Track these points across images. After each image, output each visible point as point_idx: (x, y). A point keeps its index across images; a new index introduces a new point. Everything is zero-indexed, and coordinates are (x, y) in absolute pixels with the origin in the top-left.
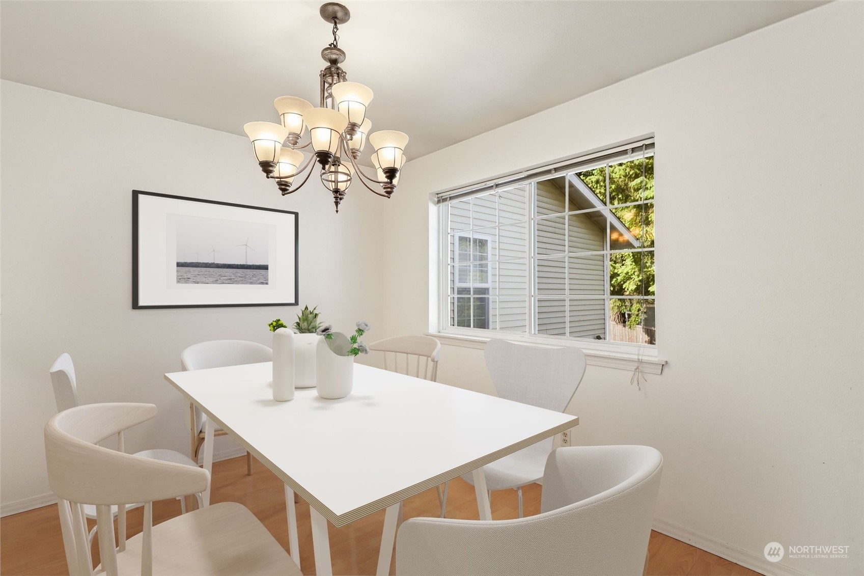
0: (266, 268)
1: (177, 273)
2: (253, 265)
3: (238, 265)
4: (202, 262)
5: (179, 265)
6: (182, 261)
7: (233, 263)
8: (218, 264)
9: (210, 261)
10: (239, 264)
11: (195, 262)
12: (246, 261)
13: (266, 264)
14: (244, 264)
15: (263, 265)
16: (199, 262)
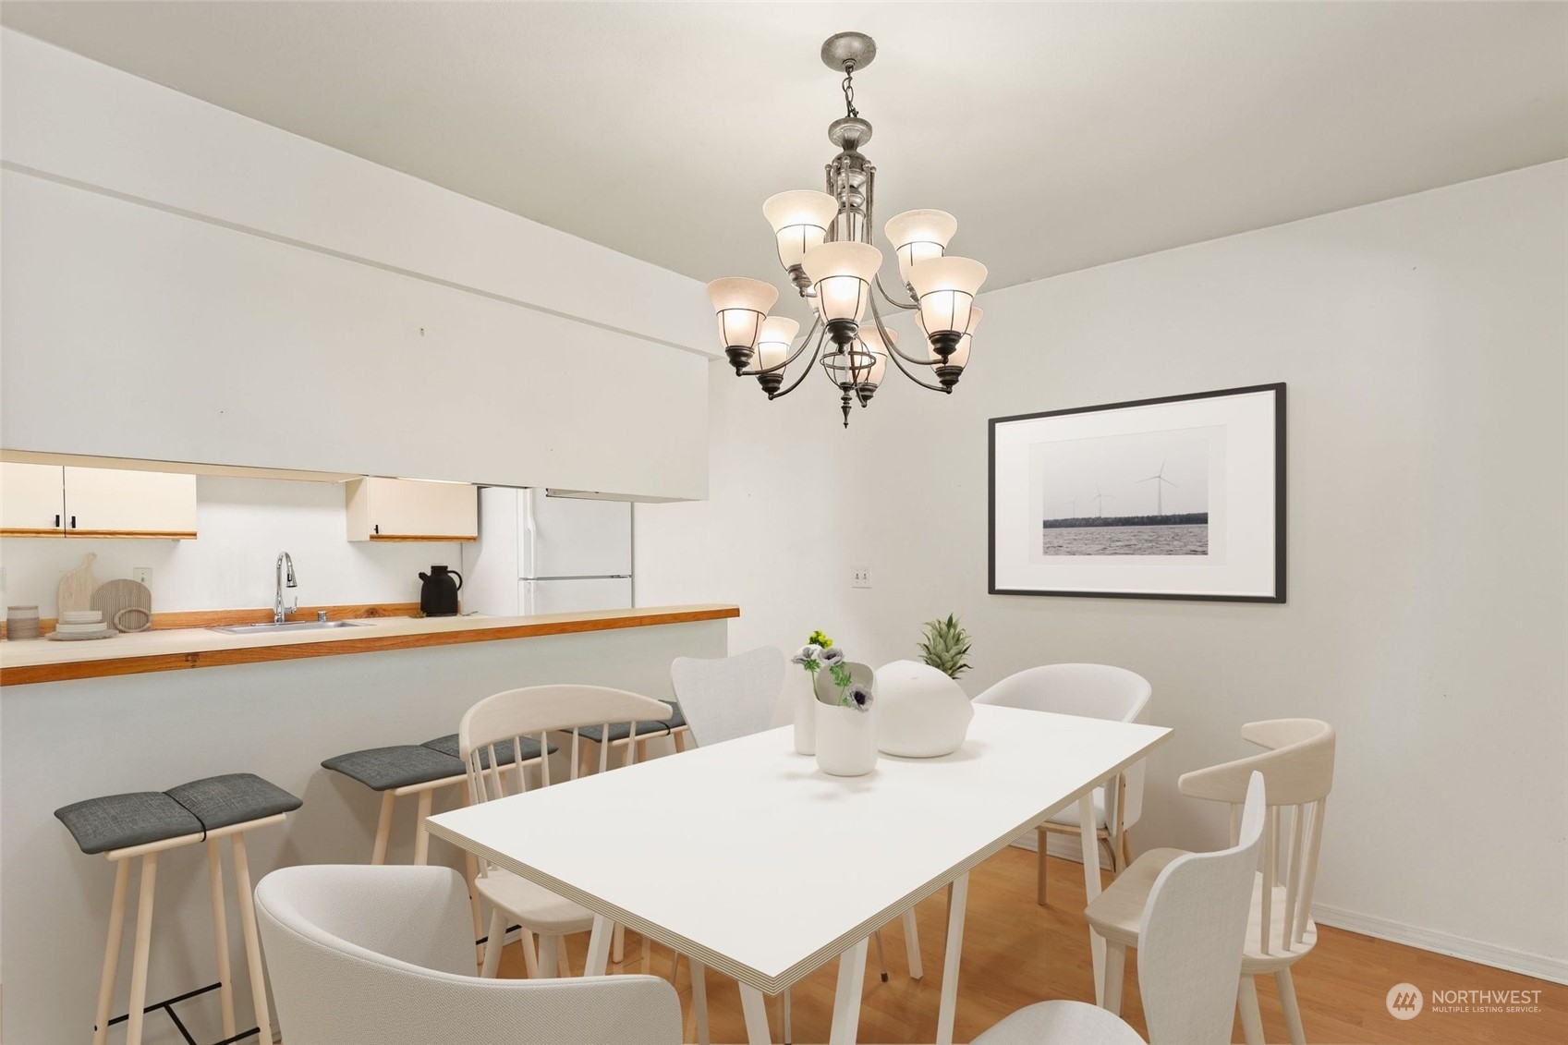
0: (1202, 519)
1: (1044, 538)
2: (1174, 516)
3: (1142, 517)
4: (1080, 517)
5: (1048, 525)
6: (1051, 518)
7: (1133, 515)
8: (1106, 519)
9: (1093, 515)
10: (1146, 515)
11: (1069, 517)
12: (1160, 511)
13: (1202, 512)
14: (1156, 514)
15: (1194, 515)
16: (1076, 517)
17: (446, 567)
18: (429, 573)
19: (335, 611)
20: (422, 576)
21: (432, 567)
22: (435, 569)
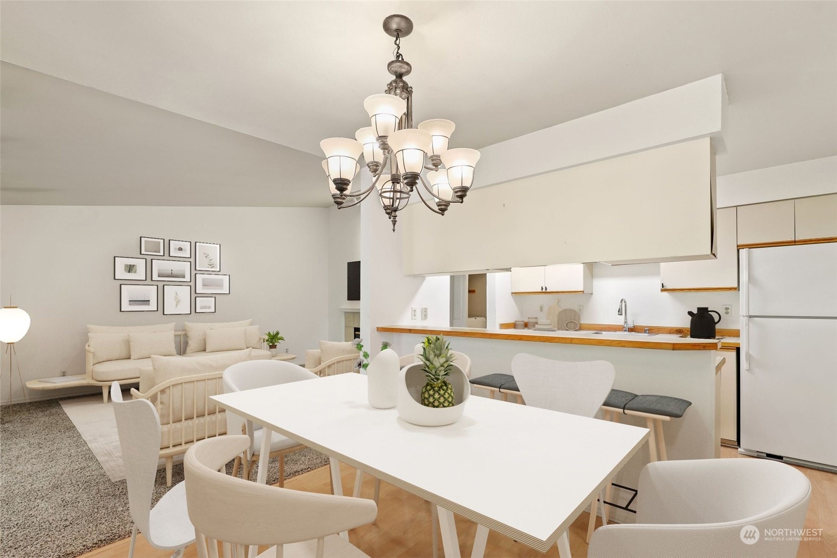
17: (707, 308)
18: (695, 312)
19: (659, 329)
20: (690, 313)
21: (698, 308)
22: (699, 309)
